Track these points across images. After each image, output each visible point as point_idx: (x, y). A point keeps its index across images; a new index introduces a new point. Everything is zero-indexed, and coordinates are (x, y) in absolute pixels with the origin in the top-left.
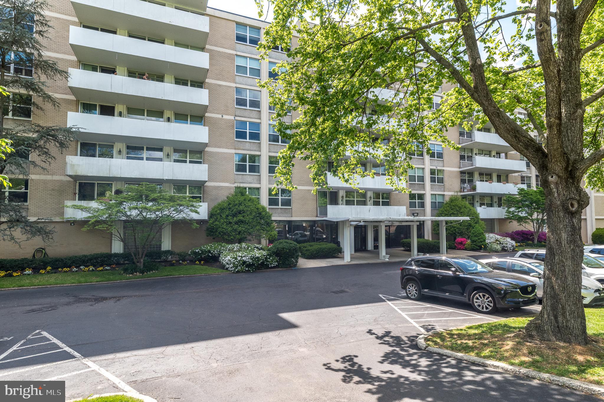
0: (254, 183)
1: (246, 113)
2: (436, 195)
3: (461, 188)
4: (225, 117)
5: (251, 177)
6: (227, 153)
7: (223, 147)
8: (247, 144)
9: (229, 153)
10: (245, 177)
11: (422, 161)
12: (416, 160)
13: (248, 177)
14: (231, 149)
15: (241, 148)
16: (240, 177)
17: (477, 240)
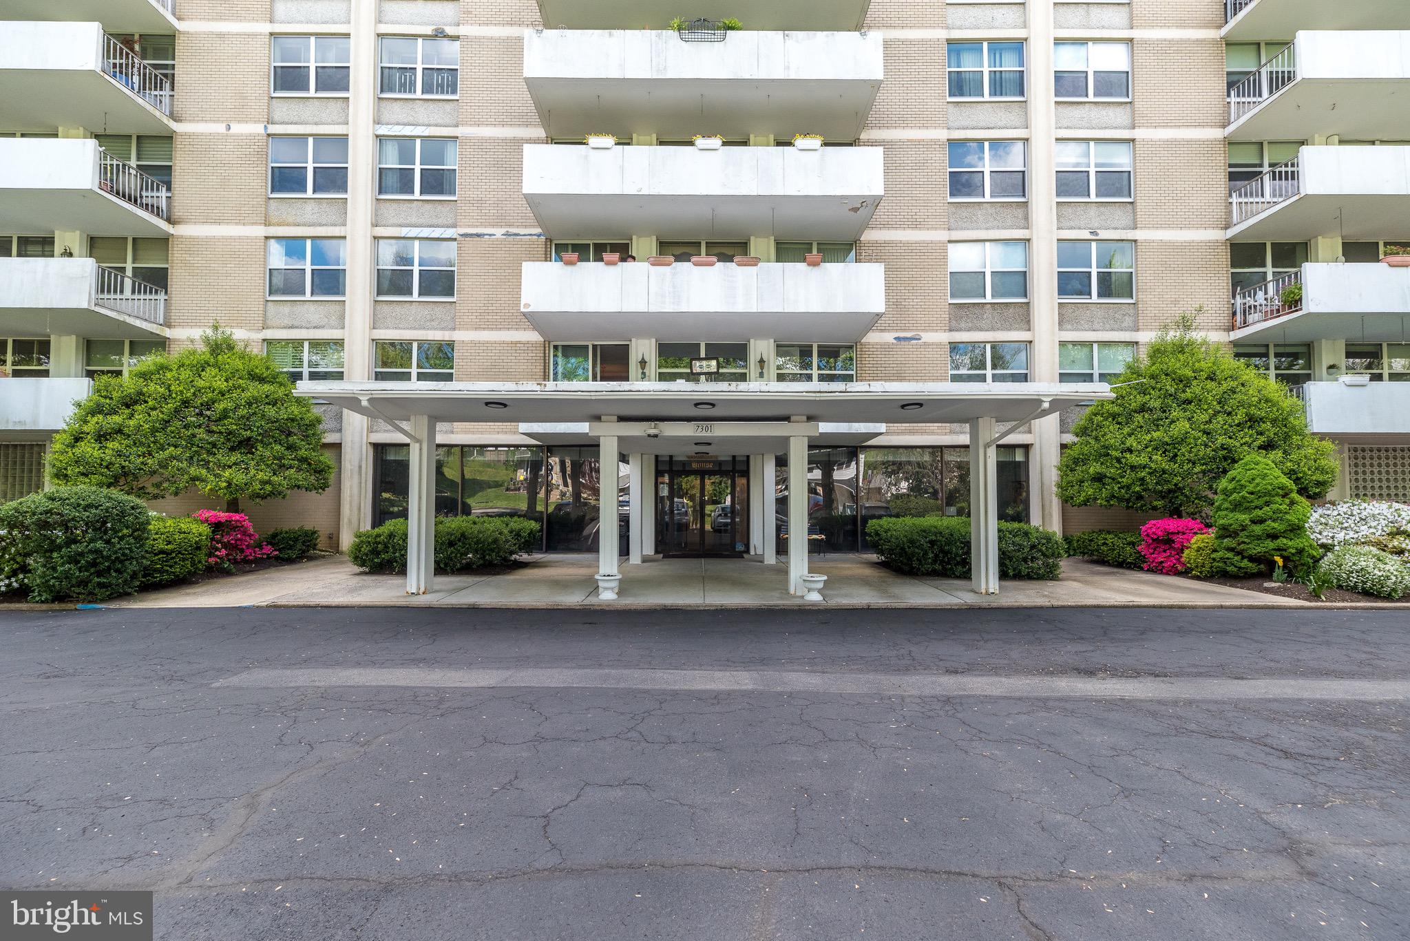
0: (332, 328)
1: (308, 111)
2: (1091, 344)
3: (1234, 314)
4: (237, 128)
5: (321, 308)
6: (240, 238)
7: (228, 222)
8: (309, 207)
9: (248, 238)
10: (299, 309)
11: (1019, 212)
12: (991, 210)
13: (312, 307)
14: (253, 224)
15: (291, 220)
16: (286, 309)
17: (1244, 528)
